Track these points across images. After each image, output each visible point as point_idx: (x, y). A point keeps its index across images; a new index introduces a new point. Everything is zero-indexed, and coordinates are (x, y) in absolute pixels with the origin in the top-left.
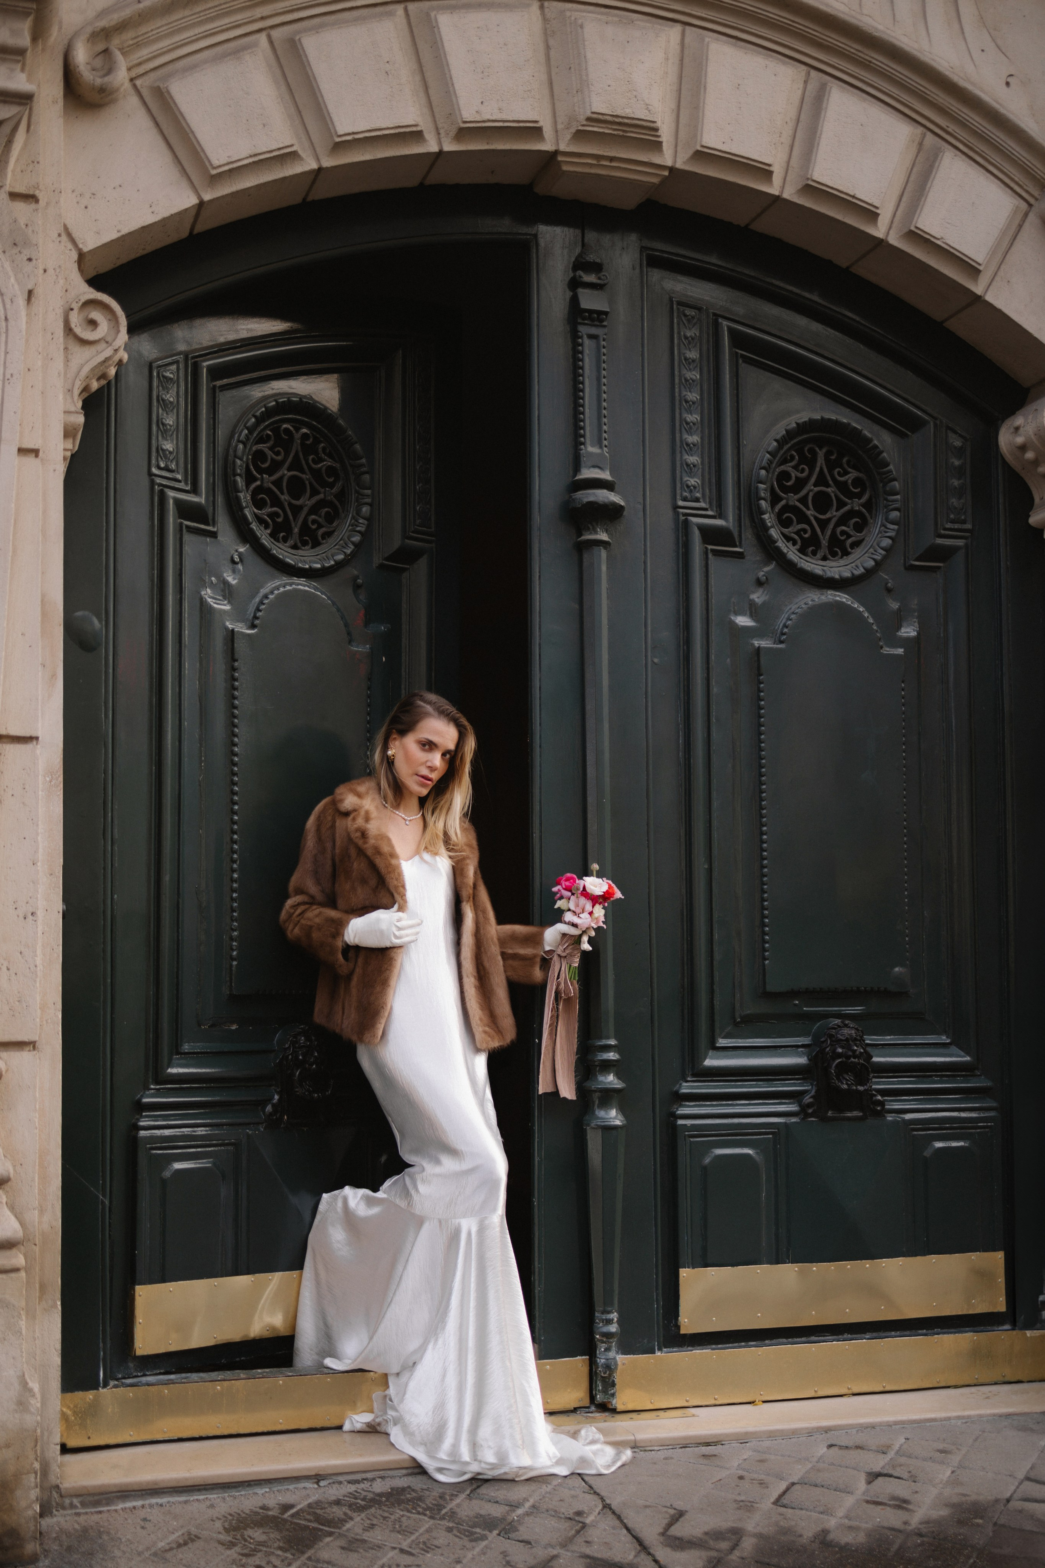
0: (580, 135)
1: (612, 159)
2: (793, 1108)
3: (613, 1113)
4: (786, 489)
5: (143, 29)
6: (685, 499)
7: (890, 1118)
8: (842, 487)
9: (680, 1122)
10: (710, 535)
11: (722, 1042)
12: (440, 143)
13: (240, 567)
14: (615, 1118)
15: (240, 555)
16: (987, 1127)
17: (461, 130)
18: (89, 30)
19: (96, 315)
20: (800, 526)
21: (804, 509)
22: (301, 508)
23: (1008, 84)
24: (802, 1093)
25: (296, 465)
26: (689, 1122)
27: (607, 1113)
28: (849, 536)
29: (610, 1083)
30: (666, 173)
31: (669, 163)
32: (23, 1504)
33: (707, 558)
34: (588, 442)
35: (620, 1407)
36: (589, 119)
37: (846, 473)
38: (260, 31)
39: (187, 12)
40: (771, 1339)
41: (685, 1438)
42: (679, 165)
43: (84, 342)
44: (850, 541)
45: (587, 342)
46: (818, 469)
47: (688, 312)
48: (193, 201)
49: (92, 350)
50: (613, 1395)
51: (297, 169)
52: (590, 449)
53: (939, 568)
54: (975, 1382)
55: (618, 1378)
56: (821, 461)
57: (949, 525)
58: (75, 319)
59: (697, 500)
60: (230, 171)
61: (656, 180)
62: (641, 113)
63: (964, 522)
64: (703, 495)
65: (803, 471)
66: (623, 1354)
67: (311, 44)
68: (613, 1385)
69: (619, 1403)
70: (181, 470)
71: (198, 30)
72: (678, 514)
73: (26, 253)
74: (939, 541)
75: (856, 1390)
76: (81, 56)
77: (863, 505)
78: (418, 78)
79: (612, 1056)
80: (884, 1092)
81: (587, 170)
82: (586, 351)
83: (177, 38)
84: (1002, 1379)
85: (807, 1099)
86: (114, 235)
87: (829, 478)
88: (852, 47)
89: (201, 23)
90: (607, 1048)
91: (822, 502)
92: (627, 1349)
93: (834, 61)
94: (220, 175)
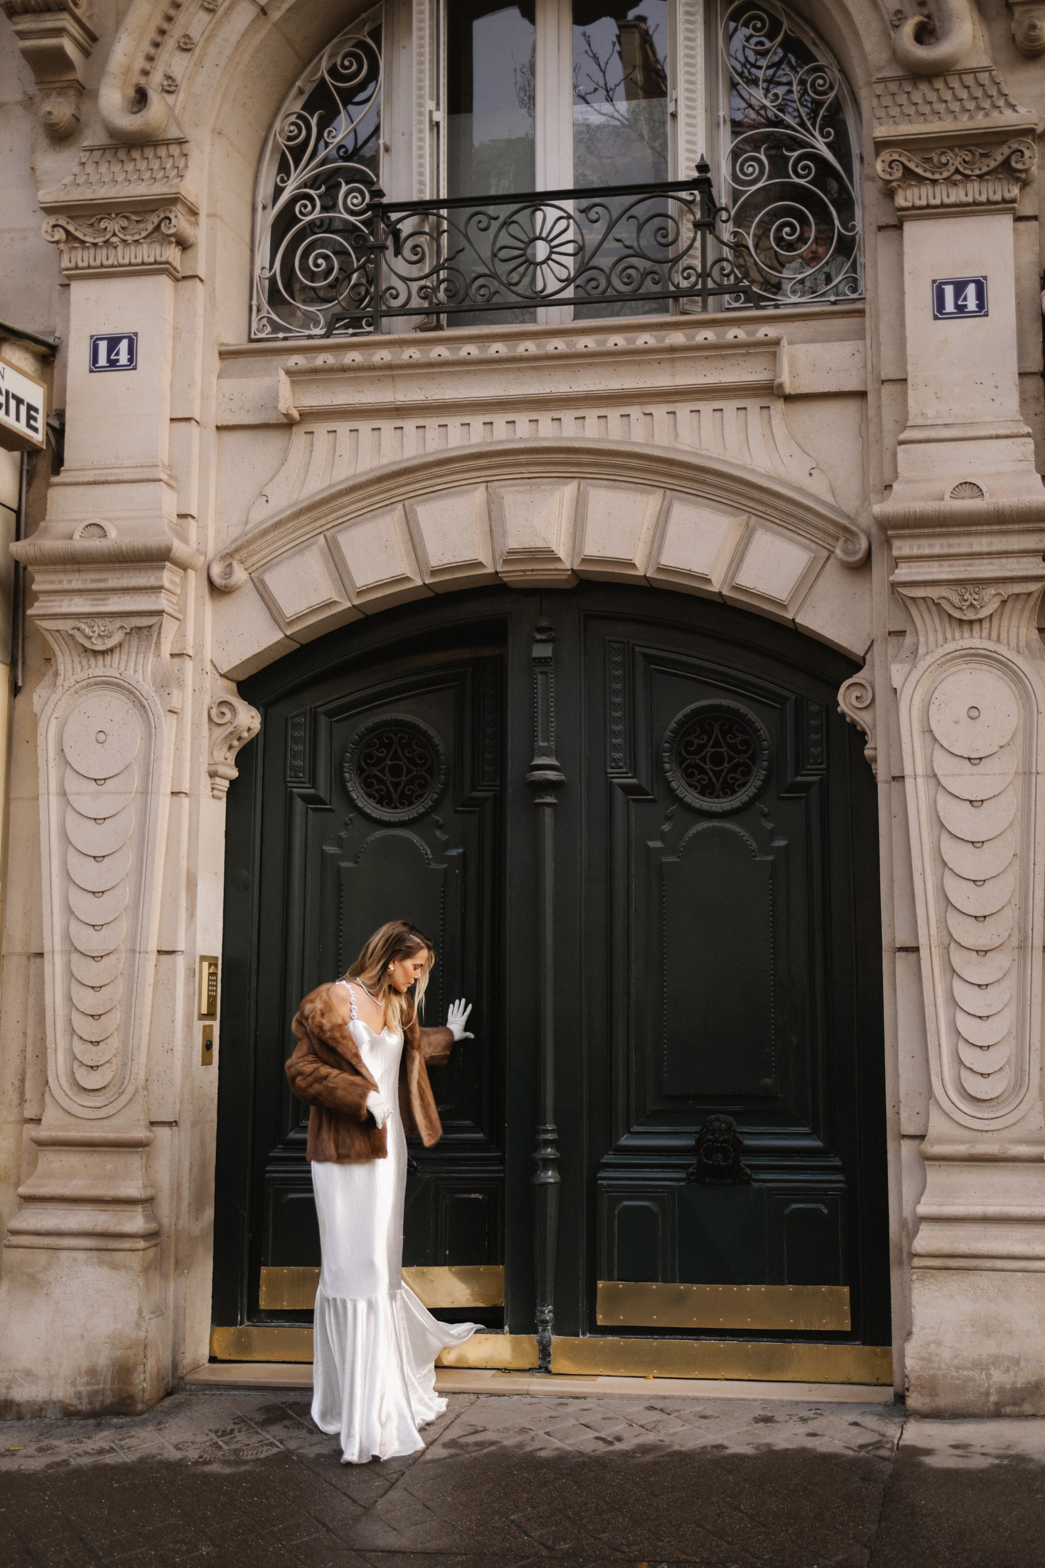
0: (506, 562)
1: (533, 570)
2: (682, 1175)
3: (550, 1173)
4: (689, 753)
5: (251, 548)
6: (612, 768)
7: (755, 1185)
8: (732, 747)
9: (600, 1182)
10: (628, 789)
11: (635, 1128)
12: (423, 580)
13: (350, 826)
14: (550, 1177)
15: (350, 819)
16: (836, 1195)
17: (432, 572)
18: (219, 556)
19: (224, 709)
20: (699, 777)
21: (703, 765)
22: (399, 783)
23: (811, 474)
24: (690, 1165)
25: (396, 757)
26: (605, 1183)
27: (545, 1174)
28: (737, 780)
29: (547, 1154)
30: (569, 573)
31: (569, 567)
32: (137, 1381)
33: (628, 805)
34: (540, 739)
35: (554, 1371)
36: (508, 553)
37: (735, 737)
38: (320, 533)
39: (276, 533)
40: (670, 1335)
41: (563, 1392)
42: (575, 568)
43: (219, 725)
44: (738, 783)
45: (540, 676)
46: (714, 737)
47: (616, 645)
48: (282, 636)
49: (224, 728)
50: (549, 1362)
51: (339, 609)
52: (541, 744)
53: (802, 797)
54: (825, 1380)
55: (552, 1350)
56: (717, 731)
57: (809, 767)
58: (214, 712)
59: (621, 767)
60: (298, 618)
61: (564, 577)
62: (540, 544)
63: (821, 764)
64: (625, 764)
65: (703, 739)
66: (557, 1334)
67: (343, 539)
68: (549, 1355)
69: (552, 1367)
70: (307, 776)
71: (284, 541)
72: (607, 777)
73: (167, 691)
74: (799, 779)
75: (728, 1377)
76: (216, 571)
77: (748, 758)
78: (410, 544)
79: (549, 1136)
80: (752, 1167)
81: (520, 578)
82: (540, 682)
83: (273, 547)
84: (847, 1380)
85: (691, 1170)
86: (238, 662)
87: (722, 742)
88: (692, 473)
89: (285, 536)
90: (547, 1131)
91: (717, 759)
92: (558, 1331)
93: (682, 483)
94: (292, 621)
